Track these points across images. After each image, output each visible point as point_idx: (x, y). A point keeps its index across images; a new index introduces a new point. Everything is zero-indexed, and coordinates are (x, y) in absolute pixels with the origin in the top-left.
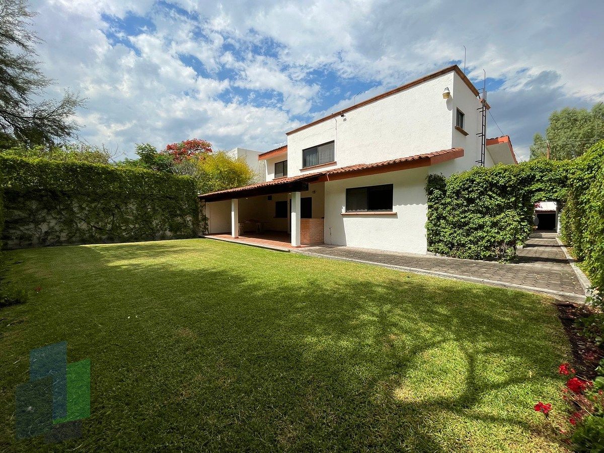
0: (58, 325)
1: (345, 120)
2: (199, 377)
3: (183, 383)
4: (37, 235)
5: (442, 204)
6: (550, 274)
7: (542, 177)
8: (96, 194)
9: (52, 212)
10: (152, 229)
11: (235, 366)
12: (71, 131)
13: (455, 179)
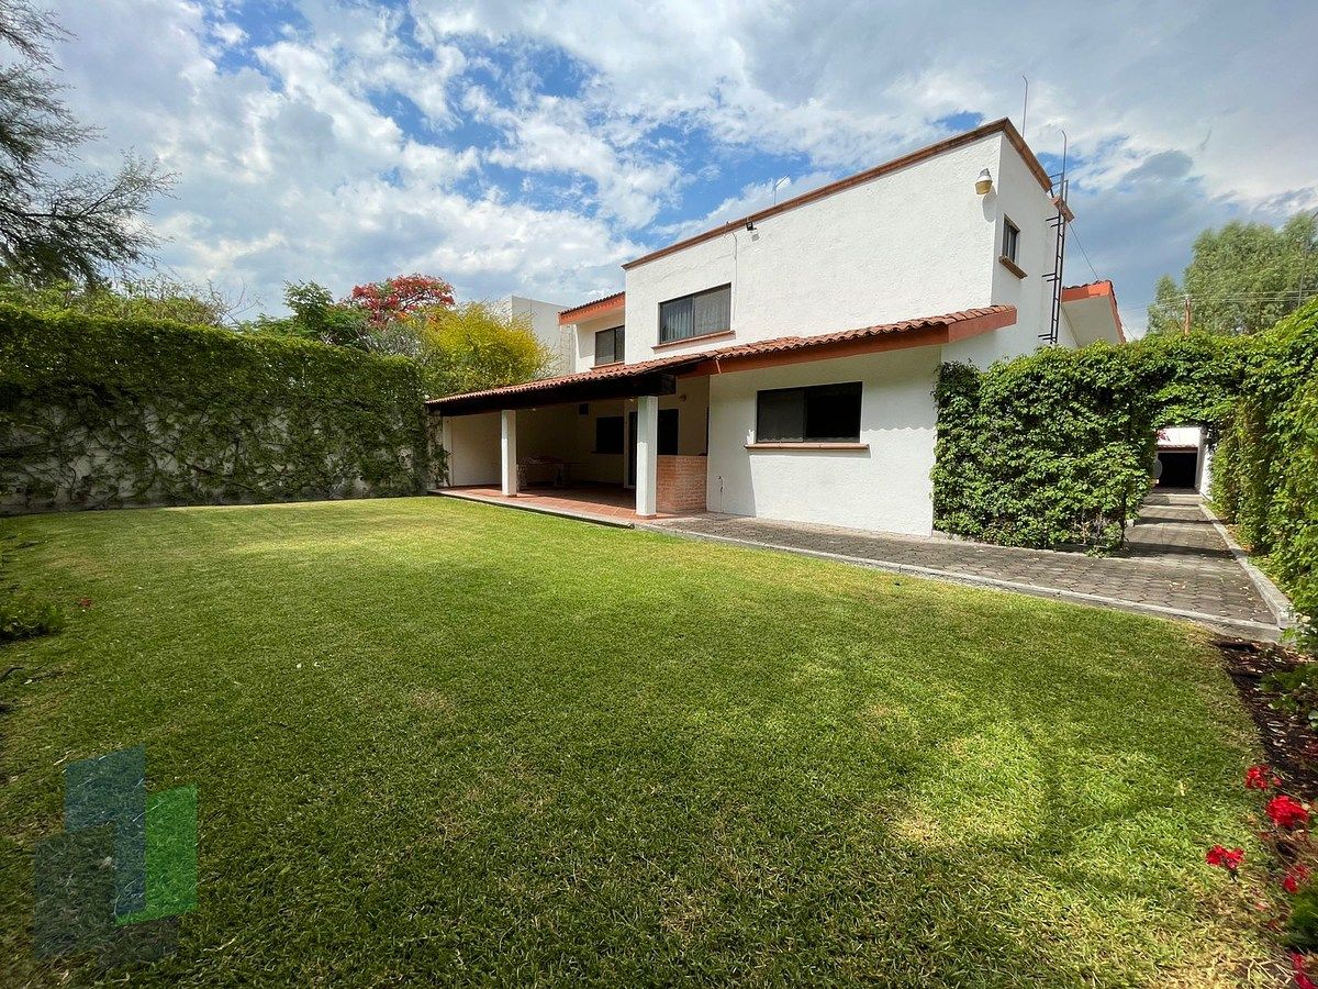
0: (143, 682)
1: (755, 237)
2: (473, 794)
3: (440, 808)
4: (67, 485)
5: (969, 428)
6: (1197, 580)
7: (1190, 371)
8: (197, 394)
9: (98, 433)
10: (324, 475)
11: (550, 772)
12: (139, 249)
13: (1000, 373)
